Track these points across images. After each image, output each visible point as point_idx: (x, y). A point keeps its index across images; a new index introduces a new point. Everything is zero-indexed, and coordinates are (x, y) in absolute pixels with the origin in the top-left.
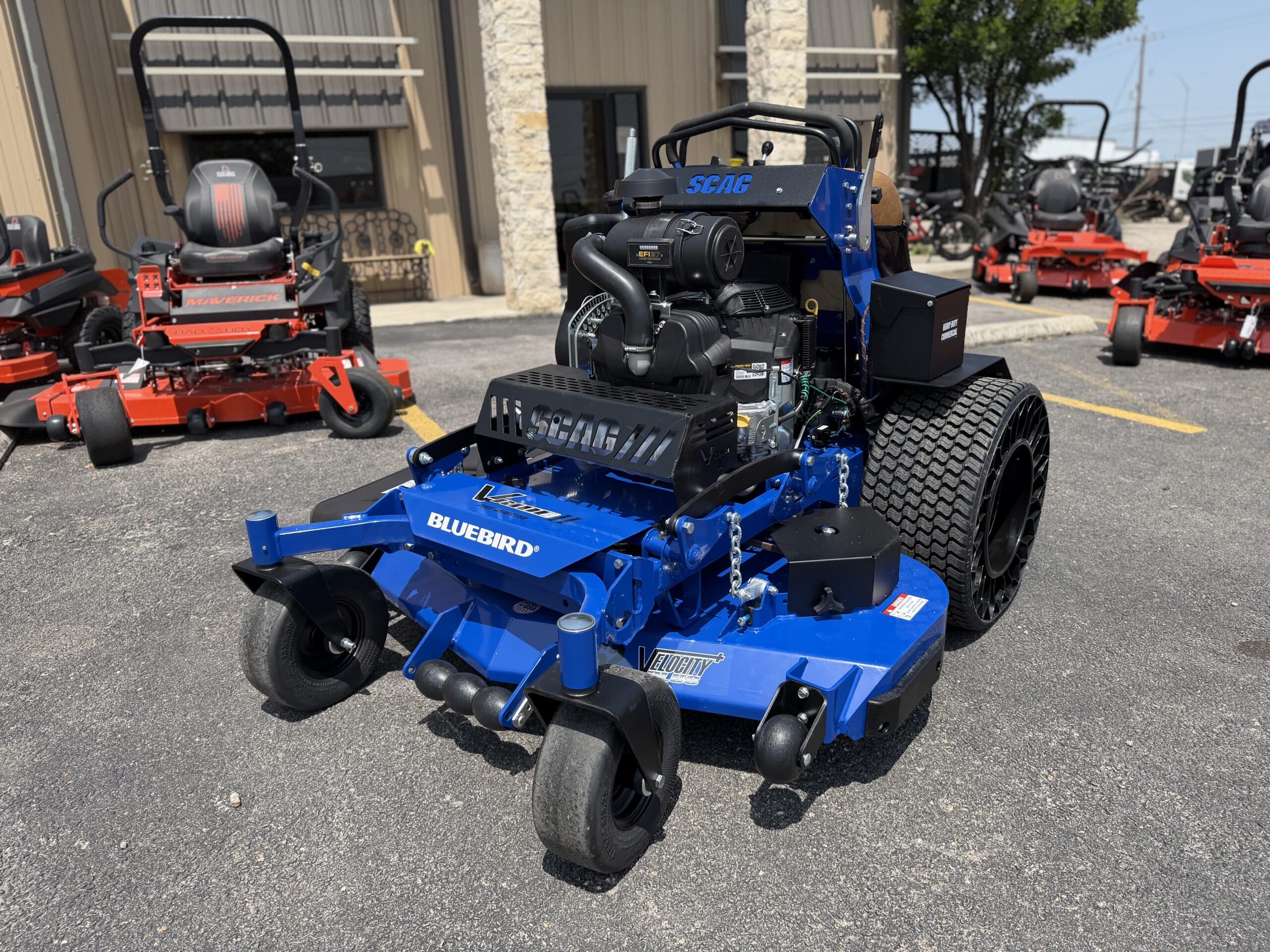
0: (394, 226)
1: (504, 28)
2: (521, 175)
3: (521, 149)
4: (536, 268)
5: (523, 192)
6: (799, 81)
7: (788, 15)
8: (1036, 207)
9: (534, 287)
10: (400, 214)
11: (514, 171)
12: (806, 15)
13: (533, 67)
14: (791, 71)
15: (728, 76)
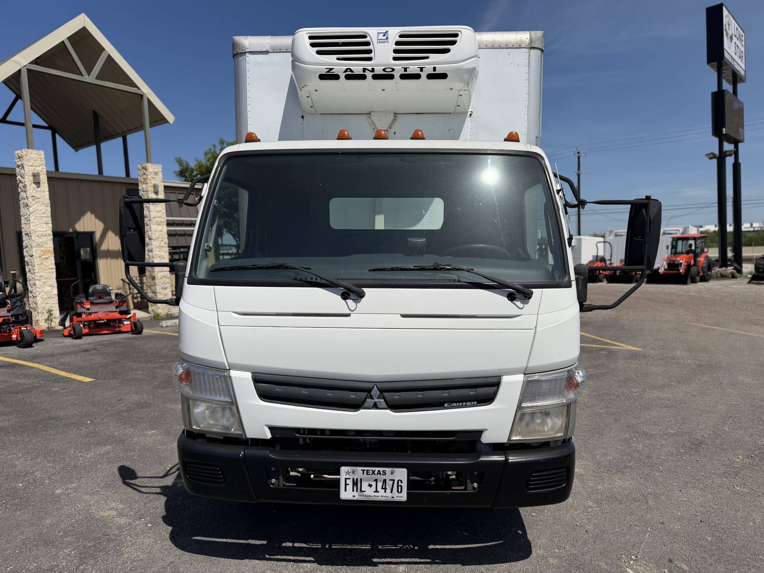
2: (42, 274)
3: (42, 264)
5: (42, 280)
11: (38, 272)
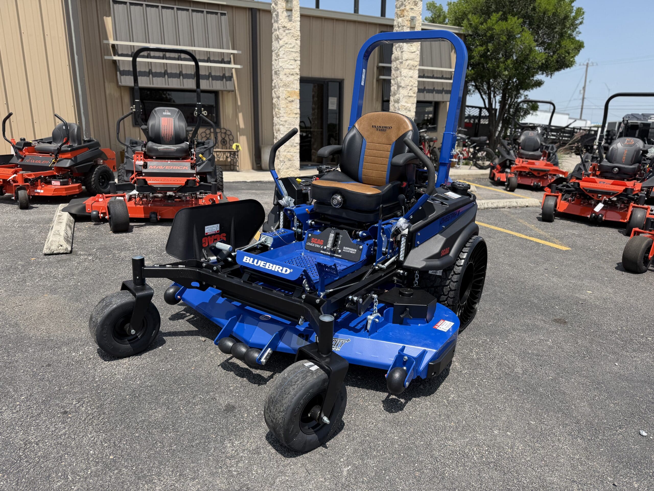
0: (223, 136)
1: (284, 52)
2: (286, 118)
3: (287, 107)
4: (290, 160)
5: (286, 126)
6: (414, 83)
7: (412, 54)
8: (520, 148)
9: (288, 169)
10: (226, 130)
11: (283, 116)
12: (419, 54)
13: (295, 70)
14: (411, 79)
15: (382, 77)
